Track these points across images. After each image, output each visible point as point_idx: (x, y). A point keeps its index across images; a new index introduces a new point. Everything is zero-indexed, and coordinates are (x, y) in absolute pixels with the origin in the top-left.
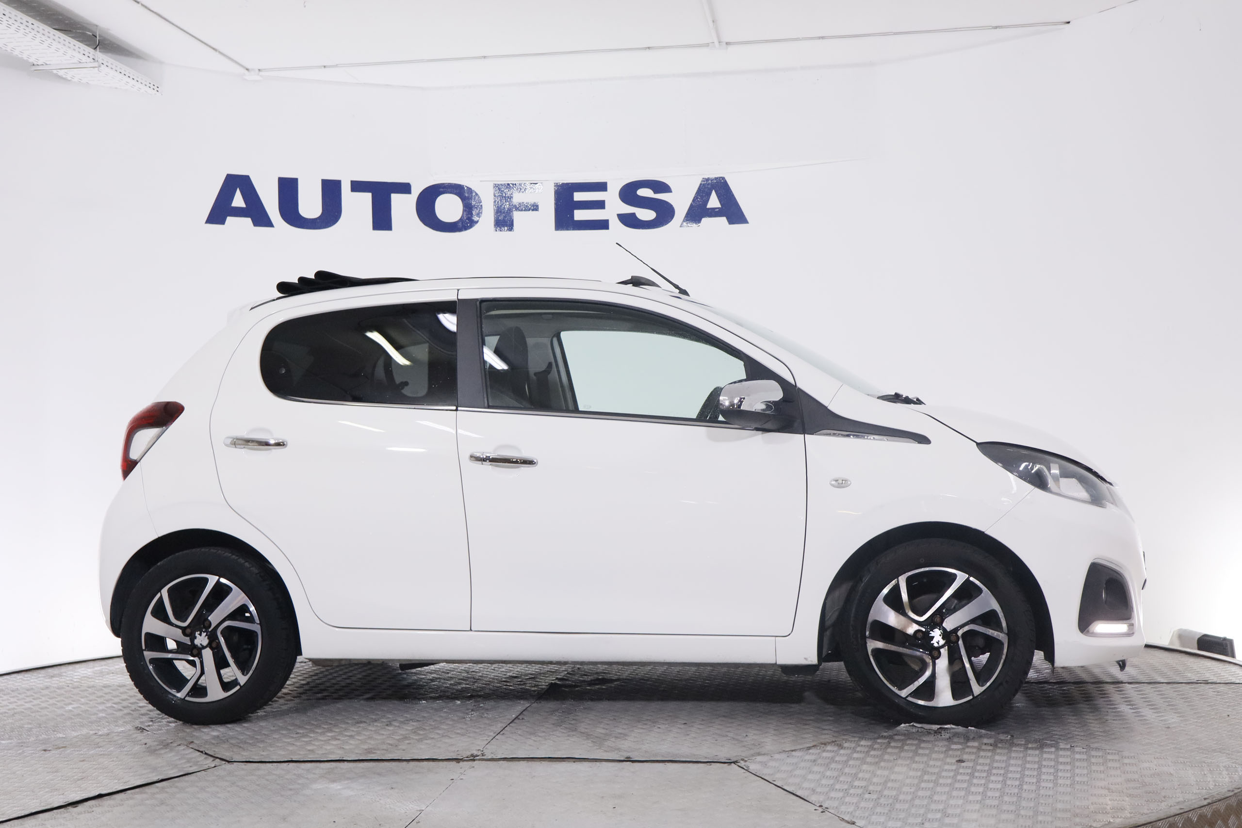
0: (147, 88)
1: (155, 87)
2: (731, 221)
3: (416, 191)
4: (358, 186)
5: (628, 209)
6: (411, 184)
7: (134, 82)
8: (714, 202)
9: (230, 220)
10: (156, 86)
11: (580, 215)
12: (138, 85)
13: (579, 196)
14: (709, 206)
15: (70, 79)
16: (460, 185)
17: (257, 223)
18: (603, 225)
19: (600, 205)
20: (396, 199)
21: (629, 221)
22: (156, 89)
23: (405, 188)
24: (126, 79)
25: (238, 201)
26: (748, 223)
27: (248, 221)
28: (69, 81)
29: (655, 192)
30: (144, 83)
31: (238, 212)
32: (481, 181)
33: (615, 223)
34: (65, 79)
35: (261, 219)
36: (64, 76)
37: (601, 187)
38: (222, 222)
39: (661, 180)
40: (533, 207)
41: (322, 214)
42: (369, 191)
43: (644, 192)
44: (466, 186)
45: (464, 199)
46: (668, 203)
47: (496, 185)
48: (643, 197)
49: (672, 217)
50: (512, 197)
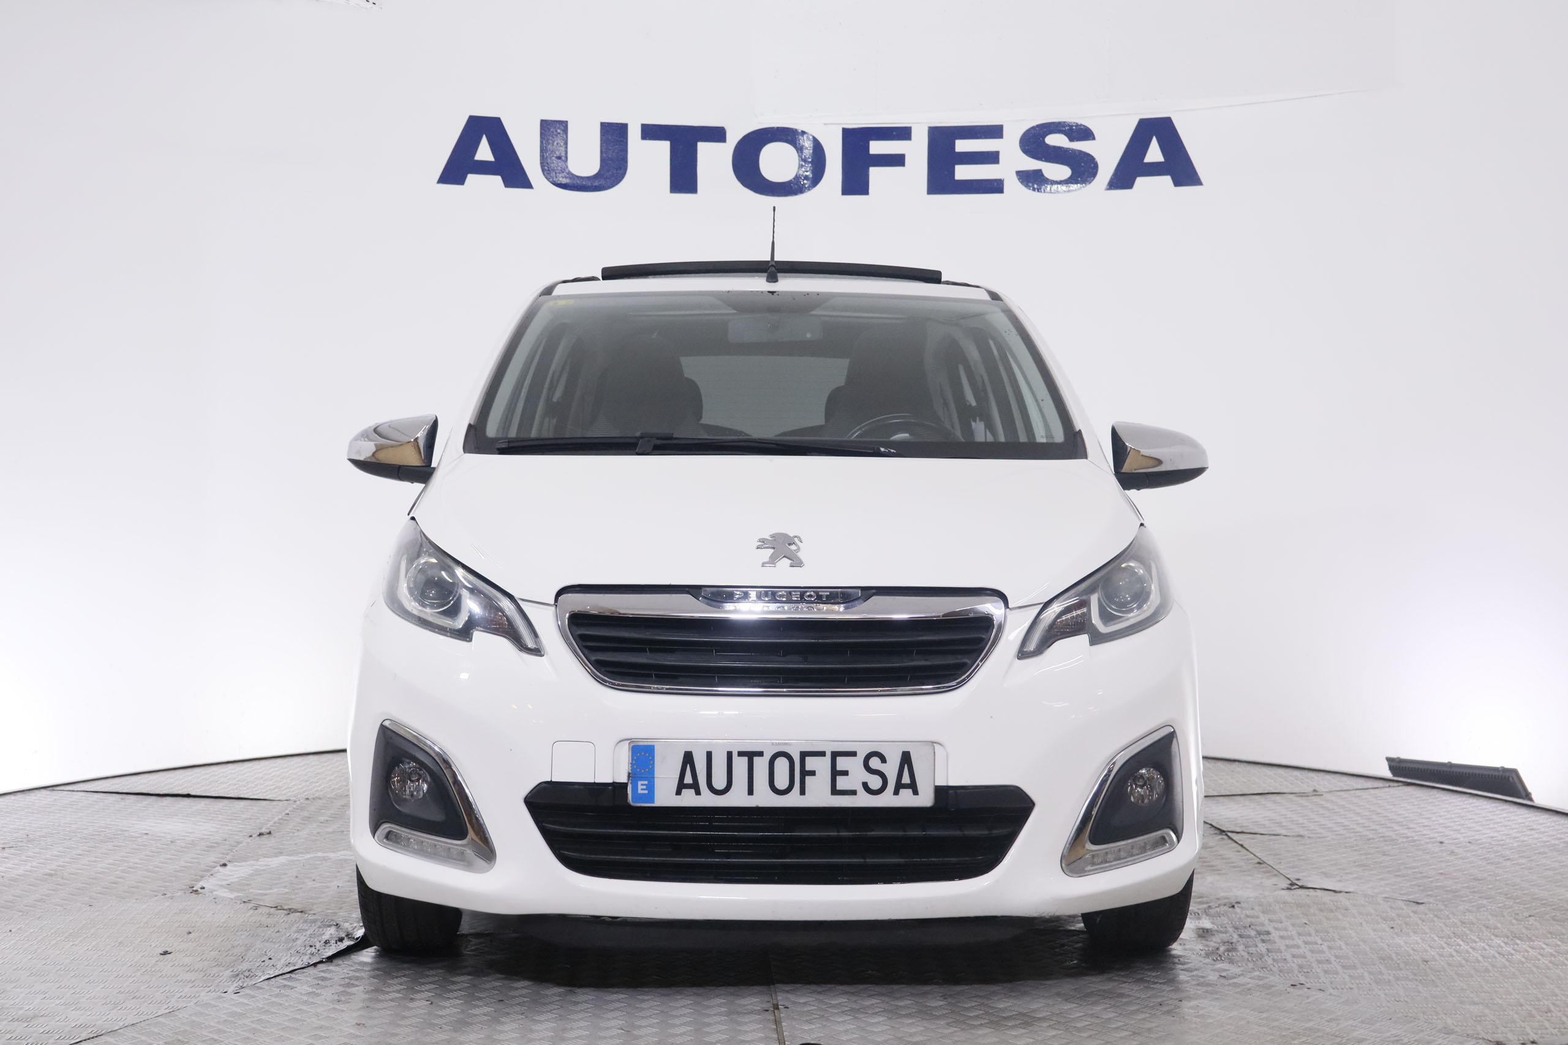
2: (1177, 183)
3: (734, 138)
4: (650, 132)
5: (1032, 164)
6: (726, 128)
9: (471, 178)
11: (963, 172)
13: (962, 146)
14: (1147, 160)
16: (794, 129)
17: (509, 183)
18: (994, 187)
19: (992, 158)
20: (705, 150)
21: (1032, 180)
23: (717, 134)
25: (484, 152)
27: (497, 180)
29: (1071, 139)
31: (484, 168)
32: (825, 124)
33: (1012, 184)
35: (515, 177)
37: (995, 132)
38: (461, 181)
39: (1080, 122)
40: (897, 160)
41: (600, 170)
42: (665, 139)
43: (1056, 140)
44: (803, 133)
45: (800, 149)
46: (1088, 155)
47: (845, 131)
48: (1054, 147)
49: (1094, 174)
50: (869, 147)
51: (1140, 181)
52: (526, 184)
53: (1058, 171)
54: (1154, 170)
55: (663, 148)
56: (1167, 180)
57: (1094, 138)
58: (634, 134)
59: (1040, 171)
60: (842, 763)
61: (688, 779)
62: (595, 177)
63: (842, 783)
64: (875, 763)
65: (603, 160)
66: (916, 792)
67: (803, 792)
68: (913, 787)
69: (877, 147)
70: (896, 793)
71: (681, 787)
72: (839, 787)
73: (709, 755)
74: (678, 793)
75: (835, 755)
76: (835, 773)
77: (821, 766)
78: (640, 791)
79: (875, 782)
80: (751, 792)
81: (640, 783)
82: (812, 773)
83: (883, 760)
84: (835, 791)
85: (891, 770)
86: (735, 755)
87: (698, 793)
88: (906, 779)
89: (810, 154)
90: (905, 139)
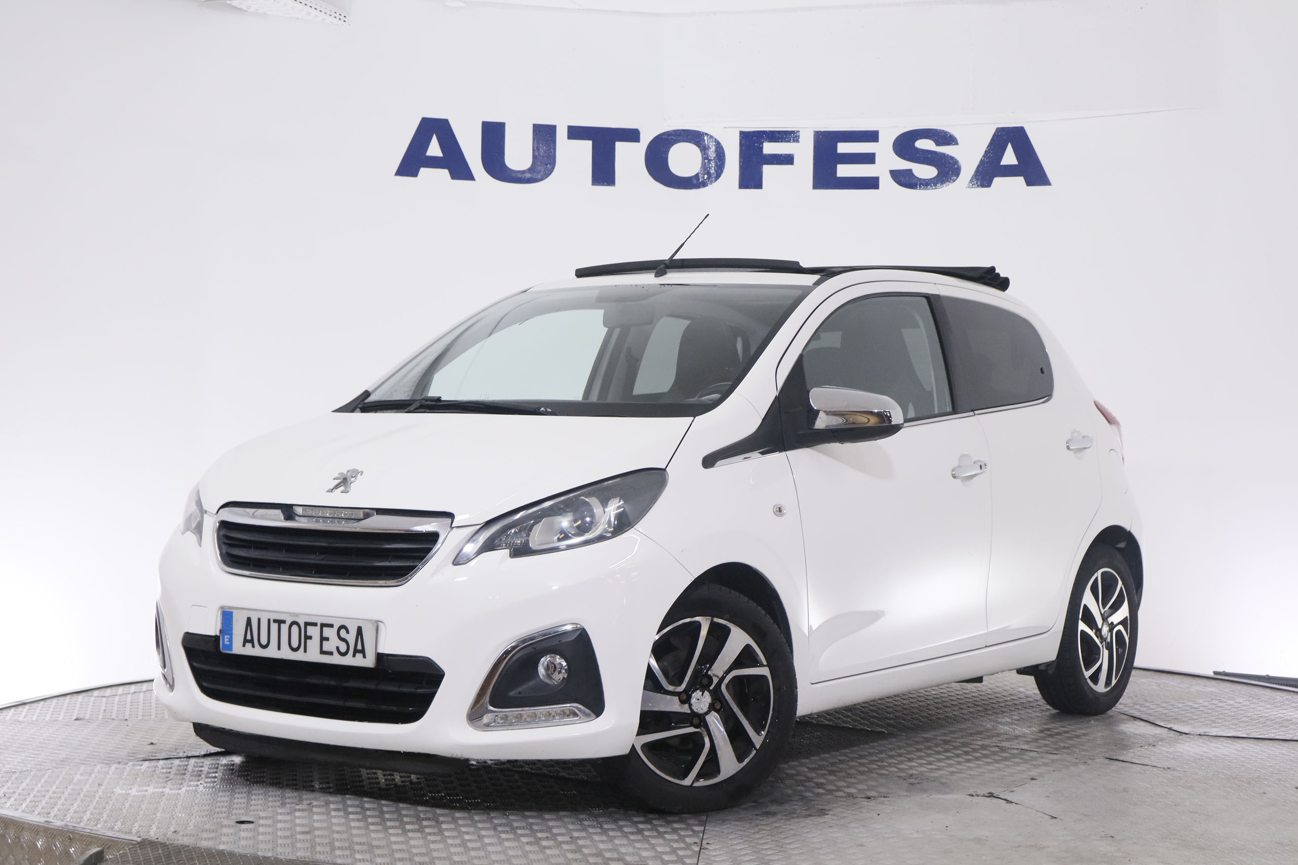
0: (332, 19)
1: (342, 17)
2: (1029, 183)
3: (646, 139)
4: (575, 133)
5: (903, 165)
6: (640, 130)
7: (317, 12)
8: (1009, 158)
9: (423, 171)
10: (343, 15)
11: (844, 171)
12: (322, 15)
13: (843, 148)
14: (1003, 162)
15: (246, 9)
16: (699, 132)
17: (455, 175)
18: (872, 183)
19: (869, 159)
20: (621, 147)
21: (904, 179)
22: (343, 18)
23: (632, 135)
24: (307, 9)
25: (434, 149)
27: (445, 173)
28: (246, 11)
29: (938, 144)
30: (329, 13)
31: (434, 163)
32: (725, 128)
33: (886, 182)
34: (241, 9)
35: (460, 171)
36: (239, 6)
37: (872, 136)
38: (414, 174)
39: (946, 129)
40: (787, 160)
41: (532, 165)
42: (589, 139)
43: (924, 144)
44: (706, 134)
45: (704, 149)
46: (952, 158)
47: (742, 133)
48: (923, 150)
49: (958, 175)
50: (762, 148)
51: (997, 181)
52: (469, 176)
53: (926, 171)
54: (1009, 171)
55: (586, 147)
56: (1020, 180)
57: (957, 144)
58: (561, 134)
59: (910, 171)
60: (327, 632)
61: (249, 637)
62: (530, 170)
63: (327, 646)
64: (343, 633)
65: (534, 157)
66: (364, 657)
67: (305, 651)
68: (363, 651)
69: (769, 148)
70: (354, 656)
71: (246, 641)
72: (324, 649)
73: (259, 620)
74: (244, 645)
75: (323, 625)
76: (323, 639)
77: (314, 632)
78: (226, 643)
79: (343, 648)
80: (279, 648)
81: (226, 637)
82: (310, 638)
83: (348, 632)
84: (323, 652)
85: (351, 638)
86: (272, 621)
87: (253, 646)
88: (359, 647)
89: (712, 153)
90: (794, 141)
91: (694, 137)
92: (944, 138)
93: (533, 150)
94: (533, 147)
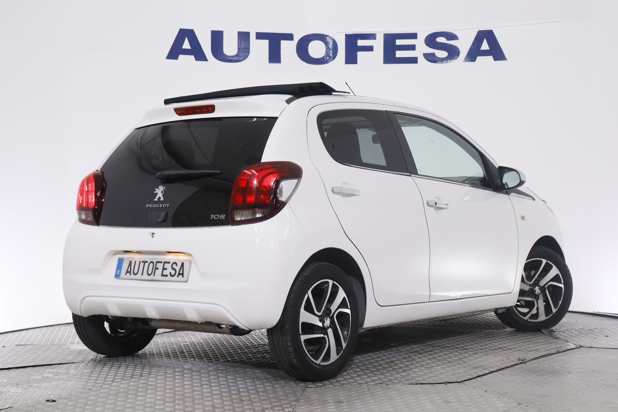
2: (495, 59)
3: (297, 38)
4: (260, 36)
5: (430, 50)
6: (293, 34)
8: (485, 46)
9: (181, 56)
11: (399, 54)
13: (399, 42)
14: (482, 49)
16: (324, 35)
17: (197, 59)
18: (414, 60)
20: (284, 44)
21: (431, 58)
26: (506, 60)
27: (192, 57)
29: (448, 40)
31: (186, 52)
32: (337, 32)
35: (200, 56)
37: (414, 36)
38: (176, 58)
40: (370, 49)
41: (237, 53)
42: (267, 39)
43: (441, 40)
44: (328, 36)
45: (326, 44)
46: (456, 47)
47: (346, 35)
48: (440, 43)
49: (458, 55)
50: (357, 43)
51: (479, 58)
52: (204, 59)
53: (442, 54)
54: (485, 53)
55: (265, 43)
56: (491, 58)
57: (458, 39)
58: (253, 37)
59: (434, 53)
62: (237, 55)
65: (239, 49)
69: (361, 43)
89: (331, 46)
90: (373, 39)
91: (322, 37)
92: (452, 36)
93: (238, 45)
94: (238, 43)
